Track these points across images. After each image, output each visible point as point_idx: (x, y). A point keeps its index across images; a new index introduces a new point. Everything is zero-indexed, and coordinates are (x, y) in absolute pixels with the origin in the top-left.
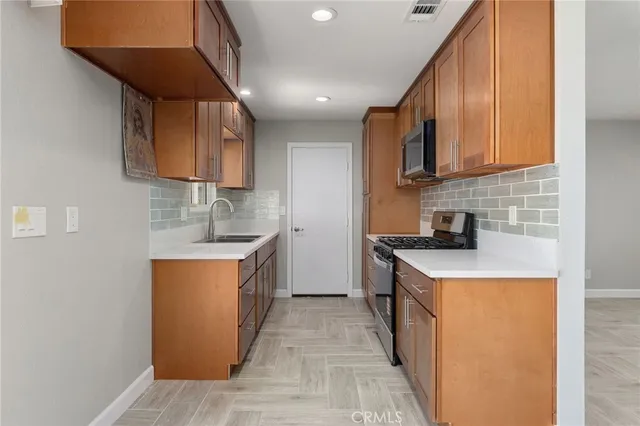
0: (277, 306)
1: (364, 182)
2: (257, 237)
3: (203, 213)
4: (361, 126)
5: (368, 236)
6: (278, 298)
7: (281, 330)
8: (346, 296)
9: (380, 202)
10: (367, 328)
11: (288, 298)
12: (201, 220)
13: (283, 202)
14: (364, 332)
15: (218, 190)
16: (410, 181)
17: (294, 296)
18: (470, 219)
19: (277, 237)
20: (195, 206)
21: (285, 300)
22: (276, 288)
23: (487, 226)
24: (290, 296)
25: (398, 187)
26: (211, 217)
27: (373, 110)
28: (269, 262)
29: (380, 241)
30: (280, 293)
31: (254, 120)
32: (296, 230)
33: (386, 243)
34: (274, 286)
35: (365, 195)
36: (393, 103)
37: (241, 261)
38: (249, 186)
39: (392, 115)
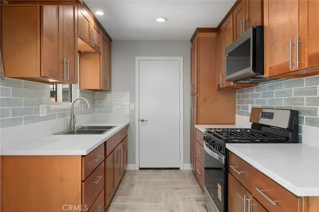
0: (127, 178)
1: (193, 85)
2: (110, 128)
3: (65, 110)
4: (190, 44)
5: (196, 126)
6: (128, 171)
7: (128, 204)
8: (178, 169)
9: (205, 100)
10: (197, 201)
11: (136, 171)
12: (63, 115)
13: (132, 100)
14: (195, 203)
15: (81, 91)
16: (232, 84)
17: (140, 169)
18: (295, 116)
19: (127, 126)
20: (60, 104)
21: (133, 172)
22: (127, 163)
23: (312, 123)
24: (138, 169)
25: (219, 89)
26: (72, 112)
27: (199, 30)
28: (120, 147)
29: (208, 132)
30: (131, 167)
31: (110, 40)
32: (142, 121)
33: (215, 135)
34: (126, 162)
35: (192, 95)
36: (215, 25)
37: (83, 156)
38: (105, 88)
39: (214, 35)
